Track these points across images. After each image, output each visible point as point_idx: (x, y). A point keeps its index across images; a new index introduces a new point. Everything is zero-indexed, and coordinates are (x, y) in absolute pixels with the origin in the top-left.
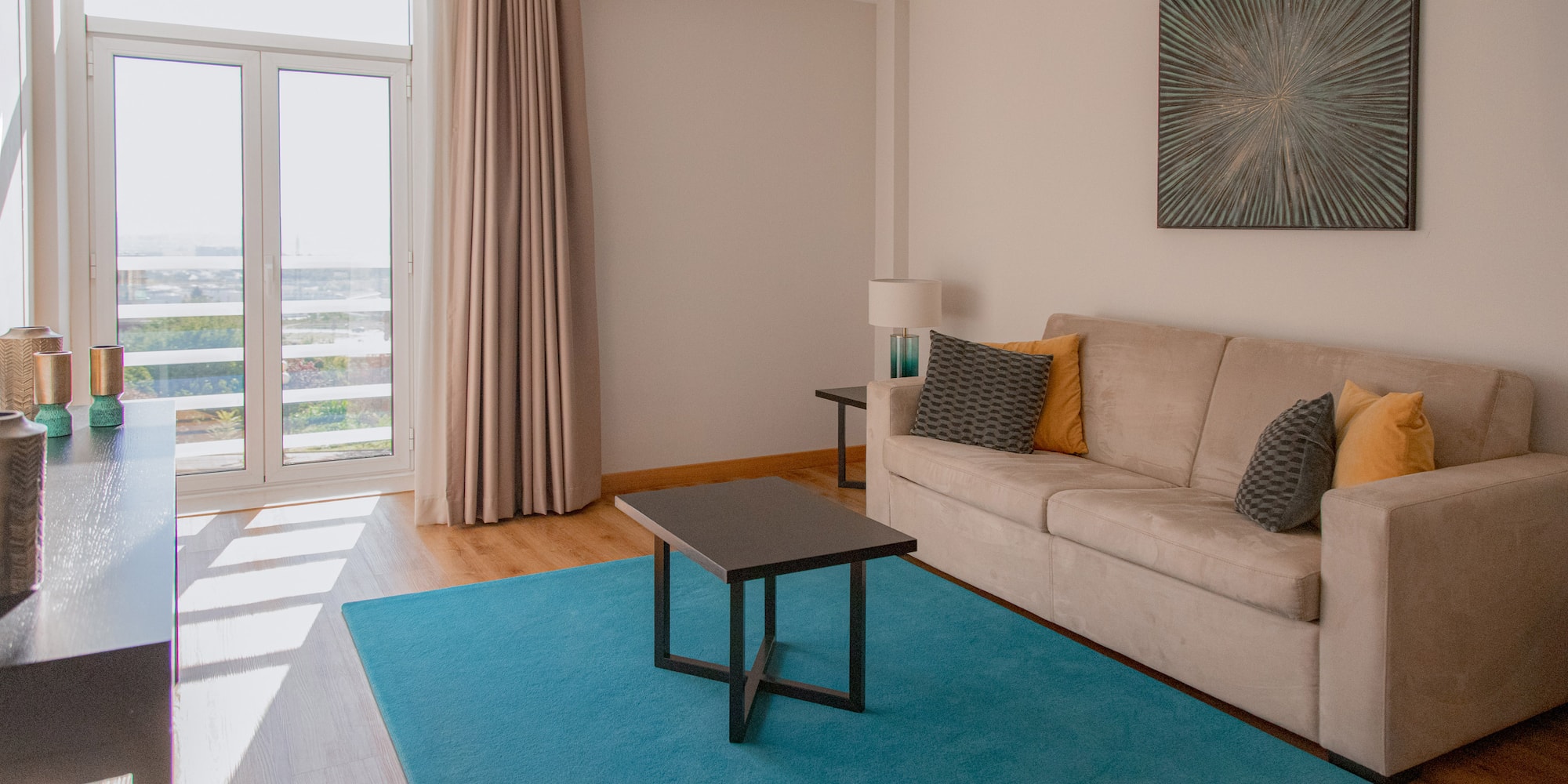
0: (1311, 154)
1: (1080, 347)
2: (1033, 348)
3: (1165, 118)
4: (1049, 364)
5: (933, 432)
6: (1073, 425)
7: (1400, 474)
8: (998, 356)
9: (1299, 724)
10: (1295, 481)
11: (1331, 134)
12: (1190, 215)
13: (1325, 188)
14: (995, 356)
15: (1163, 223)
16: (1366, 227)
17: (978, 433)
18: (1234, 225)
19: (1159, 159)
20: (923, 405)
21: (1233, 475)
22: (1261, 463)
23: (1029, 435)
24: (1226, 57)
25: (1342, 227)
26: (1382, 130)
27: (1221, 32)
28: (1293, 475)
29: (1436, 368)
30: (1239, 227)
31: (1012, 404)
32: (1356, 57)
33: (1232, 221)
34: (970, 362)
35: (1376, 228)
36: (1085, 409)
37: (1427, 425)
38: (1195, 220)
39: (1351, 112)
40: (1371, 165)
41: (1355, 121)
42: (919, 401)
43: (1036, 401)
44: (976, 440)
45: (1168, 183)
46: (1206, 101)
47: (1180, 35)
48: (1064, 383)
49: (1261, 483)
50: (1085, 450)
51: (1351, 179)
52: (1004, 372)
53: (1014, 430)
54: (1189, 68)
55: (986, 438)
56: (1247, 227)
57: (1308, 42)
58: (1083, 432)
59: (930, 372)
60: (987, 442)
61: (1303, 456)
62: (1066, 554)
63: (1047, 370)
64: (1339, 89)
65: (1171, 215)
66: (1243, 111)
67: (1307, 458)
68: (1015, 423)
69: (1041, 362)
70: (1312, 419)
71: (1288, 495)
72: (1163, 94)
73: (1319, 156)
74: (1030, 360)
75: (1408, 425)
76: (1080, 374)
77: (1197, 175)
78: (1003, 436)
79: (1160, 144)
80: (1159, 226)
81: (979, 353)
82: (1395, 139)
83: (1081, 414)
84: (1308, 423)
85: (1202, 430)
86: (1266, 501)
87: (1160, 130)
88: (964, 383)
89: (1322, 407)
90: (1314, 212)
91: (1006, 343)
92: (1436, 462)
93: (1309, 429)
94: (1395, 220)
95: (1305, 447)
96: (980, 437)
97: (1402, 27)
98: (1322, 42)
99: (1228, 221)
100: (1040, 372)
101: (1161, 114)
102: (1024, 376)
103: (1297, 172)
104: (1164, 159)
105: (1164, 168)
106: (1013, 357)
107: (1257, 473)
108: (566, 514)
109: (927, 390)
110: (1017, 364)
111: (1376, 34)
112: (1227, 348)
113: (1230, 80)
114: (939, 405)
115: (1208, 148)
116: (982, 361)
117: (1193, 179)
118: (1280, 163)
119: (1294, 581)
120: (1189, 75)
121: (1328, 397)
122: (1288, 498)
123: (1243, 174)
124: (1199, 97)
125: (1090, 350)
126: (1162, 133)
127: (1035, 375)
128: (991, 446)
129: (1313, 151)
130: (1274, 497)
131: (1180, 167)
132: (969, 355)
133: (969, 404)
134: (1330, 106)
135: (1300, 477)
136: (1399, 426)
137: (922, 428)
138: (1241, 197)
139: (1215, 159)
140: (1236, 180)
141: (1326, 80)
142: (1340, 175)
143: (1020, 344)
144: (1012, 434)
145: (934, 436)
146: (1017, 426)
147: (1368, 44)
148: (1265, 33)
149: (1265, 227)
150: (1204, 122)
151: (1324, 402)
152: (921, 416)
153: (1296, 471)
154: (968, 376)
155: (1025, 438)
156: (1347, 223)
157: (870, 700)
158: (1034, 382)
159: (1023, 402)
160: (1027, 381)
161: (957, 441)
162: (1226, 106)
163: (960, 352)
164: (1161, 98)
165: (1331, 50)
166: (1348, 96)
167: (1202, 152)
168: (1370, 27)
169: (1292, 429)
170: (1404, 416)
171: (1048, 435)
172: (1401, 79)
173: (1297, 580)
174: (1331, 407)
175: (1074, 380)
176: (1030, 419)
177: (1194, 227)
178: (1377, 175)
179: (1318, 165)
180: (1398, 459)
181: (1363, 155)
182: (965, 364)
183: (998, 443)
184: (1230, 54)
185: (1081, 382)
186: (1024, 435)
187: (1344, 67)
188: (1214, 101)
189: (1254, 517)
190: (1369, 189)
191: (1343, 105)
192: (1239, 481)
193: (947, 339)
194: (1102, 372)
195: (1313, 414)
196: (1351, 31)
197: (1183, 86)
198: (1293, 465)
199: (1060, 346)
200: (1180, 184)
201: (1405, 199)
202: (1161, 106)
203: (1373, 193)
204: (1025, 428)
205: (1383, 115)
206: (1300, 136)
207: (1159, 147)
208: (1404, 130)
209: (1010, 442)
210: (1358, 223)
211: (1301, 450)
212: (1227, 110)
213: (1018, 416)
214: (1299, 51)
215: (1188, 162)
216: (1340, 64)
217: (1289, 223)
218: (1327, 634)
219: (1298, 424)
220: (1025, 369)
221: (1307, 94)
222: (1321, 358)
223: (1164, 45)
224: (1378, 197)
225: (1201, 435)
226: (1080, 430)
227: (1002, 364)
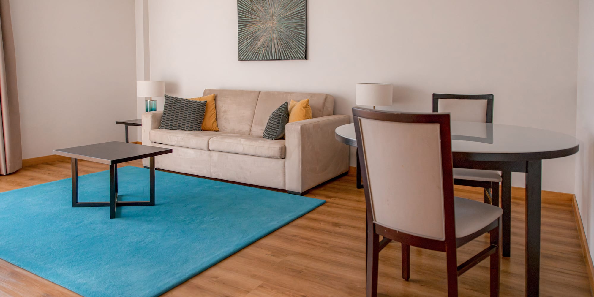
0: (281, 39)
1: (215, 98)
2: (200, 99)
3: (240, 27)
4: (205, 103)
5: (167, 127)
6: (214, 122)
7: (304, 119)
8: (189, 102)
9: (280, 186)
10: (279, 126)
11: (286, 33)
12: (248, 57)
13: (285, 48)
14: (188, 102)
15: (240, 59)
16: (295, 59)
17: (183, 126)
18: (261, 59)
19: (238, 40)
20: (163, 119)
21: (262, 130)
22: (270, 123)
23: (200, 125)
24: (257, 10)
25: (289, 59)
26: (299, 32)
27: (256, 2)
28: (278, 125)
29: (313, 95)
30: (262, 60)
31: (194, 116)
32: (292, 12)
33: (260, 58)
34: (179, 104)
35: (298, 59)
36: (217, 117)
37: (310, 107)
38: (249, 59)
39: (291, 27)
40: (297, 42)
41: (292, 30)
42: (162, 118)
43: (202, 115)
44: (182, 129)
45: (241, 47)
46: (252, 23)
47: (244, 2)
48: (211, 109)
49: (270, 128)
50: (218, 129)
51: (291, 46)
52: (191, 107)
53: (195, 124)
54: (246, 12)
55: (186, 128)
56: (264, 60)
57: (280, 7)
58: (217, 124)
59: (165, 108)
60: (186, 129)
61: (281, 119)
62: (215, 155)
63: (205, 106)
64: (288, 21)
65: (242, 57)
66: (262, 26)
67: (282, 119)
68: (195, 122)
69: (203, 103)
70: (283, 109)
71: (277, 130)
72: (239, 20)
73: (283, 39)
74: (199, 102)
75: (306, 107)
76: (215, 107)
77: (250, 45)
78: (192, 127)
79: (238, 35)
80: (239, 60)
81: (183, 101)
82: (302, 35)
83: (216, 119)
84: (282, 110)
85: (253, 119)
86: (271, 132)
87: (238, 31)
88: (177, 111)
89: (285, 105)
90: (282, 56)
91: (191, 98)
92: (312, 116)
93: (282, 111)
94: (302, 57)
95: (281, 116)
96: (184, 127)
97: (303, 5)
98: (283, 7)
99: (259, 59)
100: (203, 106)
101: (238, 26)
102: (198, 108)
103: (278, 44)
104: (240, 40)
105: (240, 43)
106: (194, 102)
107: (269, 126)
108: (7, 175)
109: (164, 114)
110: (195, 104)
111: (296, 6)
112: (260, 95)
113: (259, 17)
114: (169, 118)
115: (253, 37)
116: (183, 103)
117: (249, 46)
118: (273, 42)
119: (279, 148)
120: (247, 14)
121: (287, 103)
122: (277, 131)
123: (263, 45)
124: (250, 21)
125: (218, 99)
126: (239, 32)
127: (202, 107)
128: (188, 130)
129: (282, 38)
130: (274, 131)
131: (244, 42)
132: (179, 102)
133: (180, 117)
134: (286, 25)
135: (280, 125)
136: (304, 108)
137: (163, 127)
138: (263, 51)
139: (255, 40)
140: (261, 46)
141: (284, 18)
142: (289, 45)
143: (196, 98)
144: (194, 126)
145: (168, 129)
146: (196, 123)
147: (295, 9)
148: (268, 4)
149: (269, 60)
150: (251, 29)
151: (286, 104)
152: (163, 123)
153: (279, 123)
154: (179, 109)
155: (199, 127)
156: (291, 58)
157: (156, 203)
158: (201, 109)
159: (198, 116)
160: (199, 109)
161: (176, 130)
162: (258, 24)
163: (176, 101)
164: (238, 21)
165: (286, 10)
166: (290, 23)
167: (251, 38)
168: (296, 4)
169: (278, 112)
170: (304, 105)
171: (206, 126)
172: (303, 19)
173: (280, 147)
174: (287, 105)
175: (214, 108)
176: (200, 121)
177: (250, 60)
178: (298, 45)
179: (283, 42)
180: (303, 116)
181: (294, 39)
182: (178, 105)
183: (190, 129)
184: (259, 9)
185: (216, 109)
186: (199, 126)
187: (290, 14)
188: (254, 23)
189: (268, 137)
190: (296, 48)
191: (289, 25)
192: (263, 132)
193: (171, 97)
194: (222, 105)
195: (283, 107)
196: (291, 5)
197: (245, 18)
198: (278, 122)
199: (209, 98)
200: (245, 47)
201: (305, 51)
202: (238, 23)
203: (297, 50)
204: (198, 124)
205: (299, 28)
206: (278, 34)
207: (238, 36)
208: (304, 33)
209: (194, 128)
210: (294, 58)
211: (280, 118)
212: (258, 26)
213: (196, 120)
214: (277, 9)
215: (247, 41)
216: (288, 14)
217: (276, 59)
218: (287, 161)
219: (279, 111)
220: (198, 105)
221: (280, 22)
222: (285, 95)
223: (239, 5)
224: (298, 51)
225: (253, 120)
226: (216, 123)
227: (190, 104)
